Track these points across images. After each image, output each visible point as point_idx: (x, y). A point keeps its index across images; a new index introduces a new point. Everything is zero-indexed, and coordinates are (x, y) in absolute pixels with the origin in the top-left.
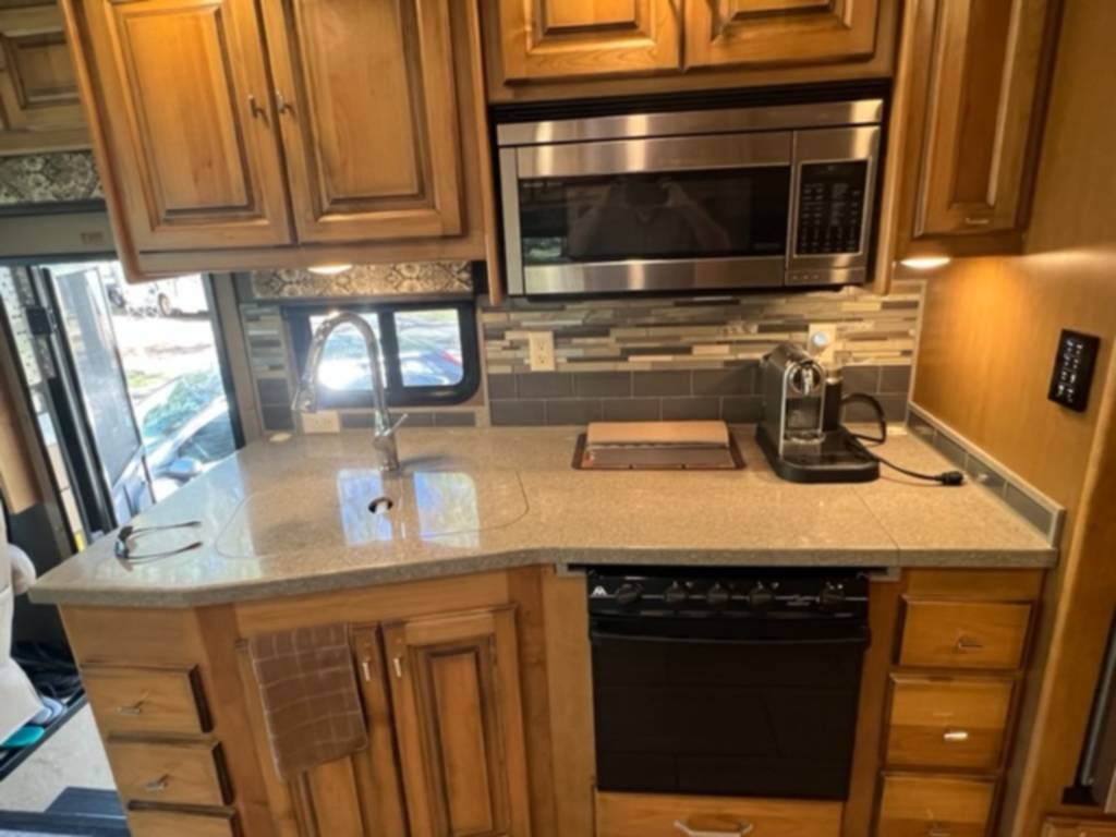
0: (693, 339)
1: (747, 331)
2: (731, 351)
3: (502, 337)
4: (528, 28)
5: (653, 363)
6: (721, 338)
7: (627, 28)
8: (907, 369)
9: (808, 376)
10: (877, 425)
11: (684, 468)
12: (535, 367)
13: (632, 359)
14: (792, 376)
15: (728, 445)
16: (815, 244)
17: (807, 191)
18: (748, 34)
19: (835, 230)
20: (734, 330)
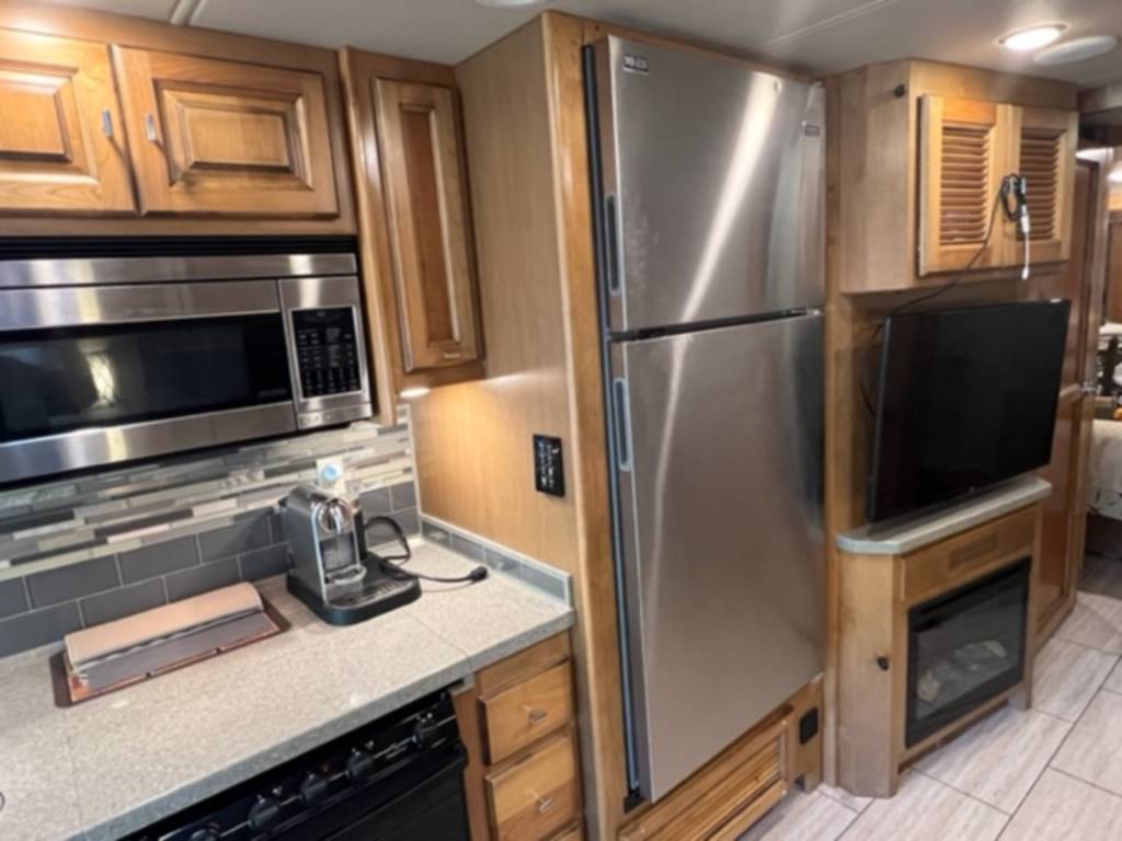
0: (192, 500)
1: (252, 479)
2: (239, 504)
5: (142, 539)
6: (225, 492)
7: (57, 161)
8: (410, 485)
9: (336, 513)
10: (397, 542)
11: (219, 652)
13: (112, 539)
14: (320, 518)
15: (261, 607)
16: (320, 386)
17: (303, 337)
18: (211, 183)
19: (335, 371)
20: (239, 481)
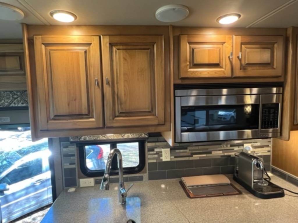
0: (212, 149)
1: (227, 146)
2: (223, 153)
3: (153, 150)
4: (188, 63)
5: (200, 157)
6: (220, 149)
7: (217, 65)
13: (194, 156)
16: (266, 126)
17: (264, 111)
18: (250, 69)
19: (271, 122)
20: (223, 146)
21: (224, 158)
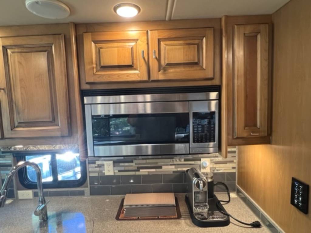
0: (162, 164)
1: (180, 161)
2: (175, 168)
3: (95, 163)
4: (94, 66)
5: (148, 172)
6: (172, 163)
7: (130, 67)
8: (234, 173)
9: (201, 183)
12: (107, 173)
13: (141, 170)
14: (196, 183)
15: (175, 205)
16: (200, 140)
18: (171, 70)
19: (206, 134)
20: (176, 160)
21: (178, 174)
